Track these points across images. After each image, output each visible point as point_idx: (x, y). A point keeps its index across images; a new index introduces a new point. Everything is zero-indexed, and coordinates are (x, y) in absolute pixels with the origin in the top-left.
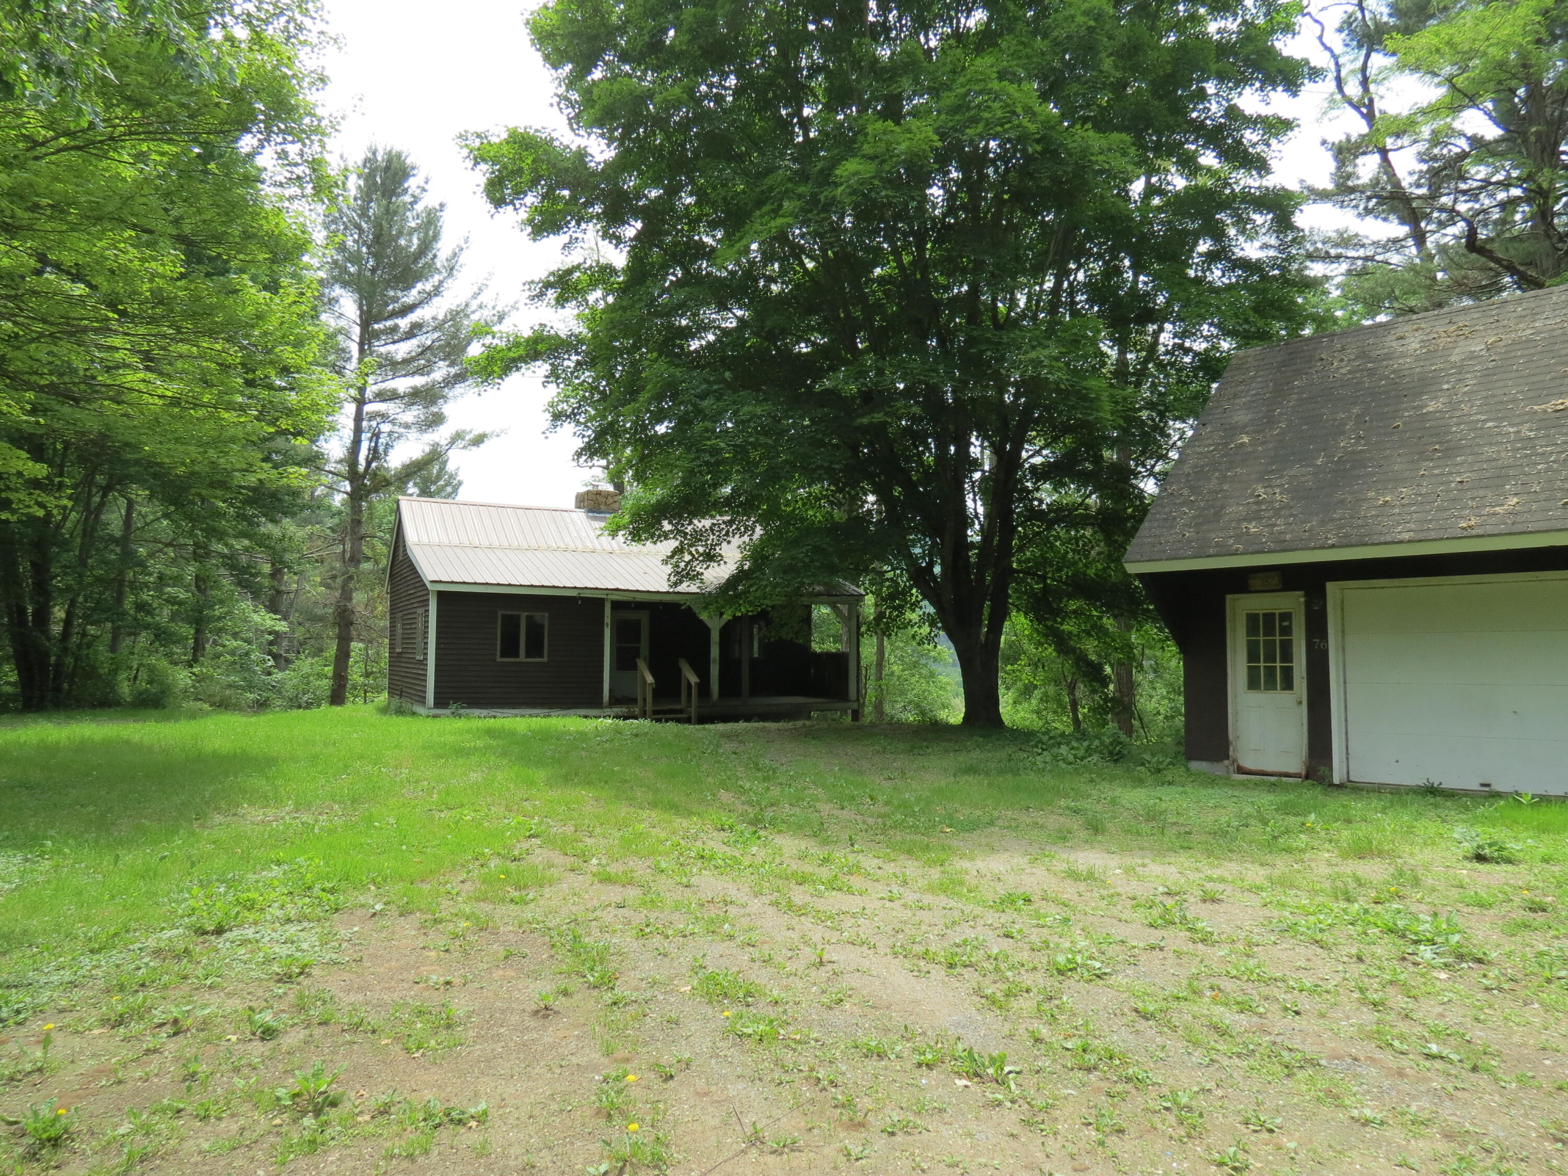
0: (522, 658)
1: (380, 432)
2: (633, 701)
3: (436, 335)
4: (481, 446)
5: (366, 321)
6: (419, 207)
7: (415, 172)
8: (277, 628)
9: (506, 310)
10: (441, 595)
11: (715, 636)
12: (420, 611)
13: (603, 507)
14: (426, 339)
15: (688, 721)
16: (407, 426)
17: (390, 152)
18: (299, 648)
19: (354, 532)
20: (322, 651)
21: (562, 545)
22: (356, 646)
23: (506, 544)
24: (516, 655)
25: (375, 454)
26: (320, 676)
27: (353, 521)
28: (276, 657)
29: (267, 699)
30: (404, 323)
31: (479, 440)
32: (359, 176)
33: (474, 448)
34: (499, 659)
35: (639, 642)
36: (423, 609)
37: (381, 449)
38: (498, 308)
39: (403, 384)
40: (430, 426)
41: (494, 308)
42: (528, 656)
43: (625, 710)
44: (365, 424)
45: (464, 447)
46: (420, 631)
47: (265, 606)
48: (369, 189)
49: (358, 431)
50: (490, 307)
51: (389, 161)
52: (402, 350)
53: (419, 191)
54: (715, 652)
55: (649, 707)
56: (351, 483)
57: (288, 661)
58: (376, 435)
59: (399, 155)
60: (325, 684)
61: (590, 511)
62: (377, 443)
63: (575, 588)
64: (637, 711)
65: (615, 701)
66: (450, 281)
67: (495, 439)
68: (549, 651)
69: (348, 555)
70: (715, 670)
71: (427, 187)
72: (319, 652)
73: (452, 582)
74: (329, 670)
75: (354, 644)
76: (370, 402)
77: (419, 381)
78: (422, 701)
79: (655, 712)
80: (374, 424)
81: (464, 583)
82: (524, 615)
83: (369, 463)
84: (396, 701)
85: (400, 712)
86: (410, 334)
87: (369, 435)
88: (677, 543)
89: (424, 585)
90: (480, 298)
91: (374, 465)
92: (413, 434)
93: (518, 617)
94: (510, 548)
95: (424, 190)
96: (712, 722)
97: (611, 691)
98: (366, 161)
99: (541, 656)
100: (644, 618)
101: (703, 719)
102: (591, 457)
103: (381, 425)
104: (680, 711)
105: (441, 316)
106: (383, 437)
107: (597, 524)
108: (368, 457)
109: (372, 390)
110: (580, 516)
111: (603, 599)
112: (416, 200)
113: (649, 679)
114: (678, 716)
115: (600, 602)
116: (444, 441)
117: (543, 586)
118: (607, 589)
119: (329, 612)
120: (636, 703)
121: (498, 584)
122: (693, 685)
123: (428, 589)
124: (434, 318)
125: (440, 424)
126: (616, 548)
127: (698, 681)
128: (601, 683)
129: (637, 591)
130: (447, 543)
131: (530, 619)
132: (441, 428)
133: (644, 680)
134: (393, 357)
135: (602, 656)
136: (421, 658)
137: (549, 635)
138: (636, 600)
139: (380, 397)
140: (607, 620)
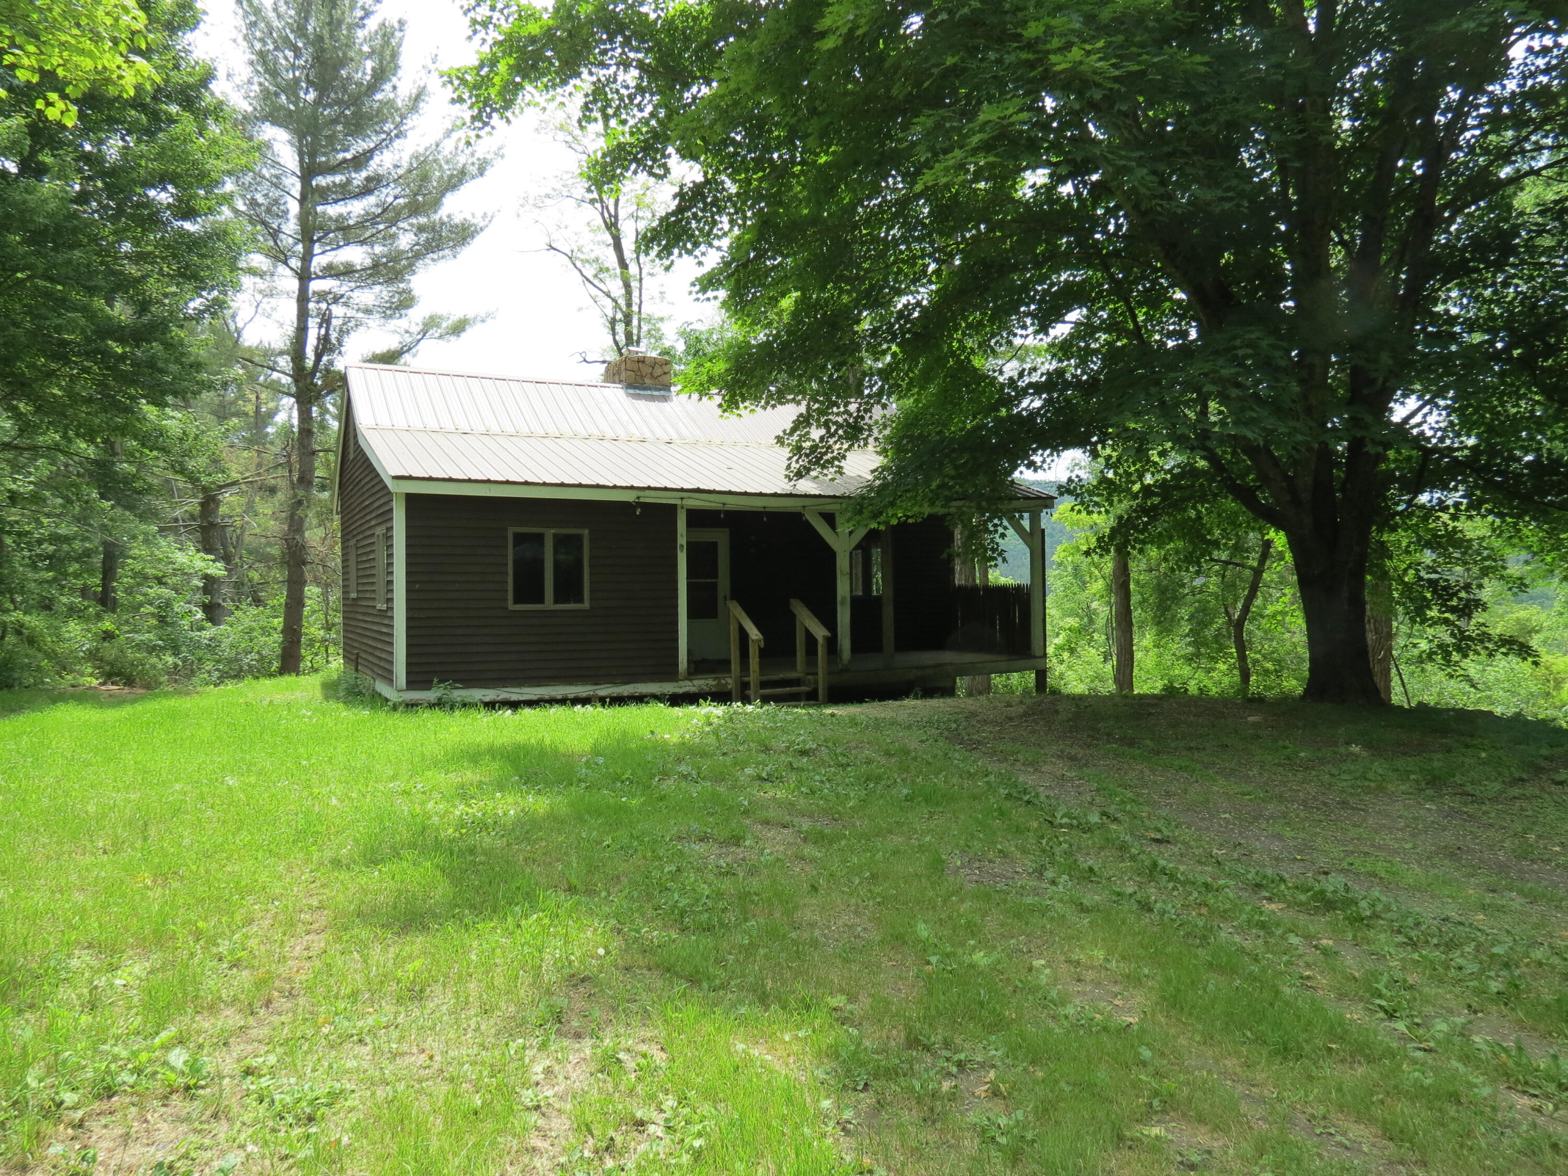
0: (549, 602)
1: (331, 316)
2: (722, 665)
3: (398, 191)
4: (463, 335)
5: (308, 173)
6: (372, 24)
8: (210, 572)
9: (489, 157)
10: (412, 500)
11: (843, 563)
12: (380, 531)
13: (648, 381)
14: (387, 194)
15: (811, 698)
16: (368, 311)
19: (302, 446)
20: (268, 599)
21: (596, 432)
22: (312, 591)
23: (511, 430)
24: (541, 600)
25: (325, 345)
26: (265, 631)
27: (301, 431)
28: (209, 607)
30: (359, 178)
31: (458, 328)
33: (453, 338)
34: (511, 606)
35: (716, 577)
36: (384, 529)
37: (334, 336)
39: (356, 255)
40: (397, 308)
42: (556, 601)
43: (712, 682)
44: (311, 305)
45: (441, 337)
46: (381, 563)
47: (195, 545)
49: (303, 315)
52: (356, 208)
54: (843, 589)
55: (754, 676)
56: (297, 382)
57: (226, 613)
58: (326, 320)
60: (273, 642)
61: (630, 386)
62: (327, 329)
63: (632, 488)
64: (730, 682)
65: (698, 667)
66: (415, 116)
67: (479, 326)
68: (592, 591)
69: (296, 477)
70: (844, 616)
72: (263, 600)
73: (431, 479)
74: (278, 622)
75: (308, 590)
76: (318, 277)
77: (380, 249)
78: (388, 676)
79: (764, 685)
80: (324, 306)
81: (450, 480)
82: (549, 534)
83: (318, 357)
84: (352, 673)
86: (366, 190)
87: (318, 320)
88: (803, 409)
89: (385, 485)
91: (325, 359)
92: (374, 321)
93: (540, 537)
94: (517, 435)
96: (860, 700)
97: (689, 652)
99: (581, 601)
100: (721, 538)
101: (839, 696)
102: (666, 251)
103: (333, 308)
104: (797, 682)
105: (405, 165)
106: (335, 322)
107: (642, 404)
108: (317, 348)
109: (319, 262)
110: (616, 393)
111: (673, 508)
112: (367, 14)
113: (754, 633)
114: (795, 689)
115: (669, 511)
116: (415, 329)
117: (580, 485)
118: (682, 490)
119: (275, 551)
120: (729, 671)
121: (507, 482)
122: (821, 641)
123: (390, 493)
124: (396, 166)
125: (408, 307)
126: (674, 436)
127: (828, 634)
128: (676, 640)
129: (730, 493)
130: (421, 427)
131: (559, 541)
132: (410, 312)
133: (743, 635)
134: (345, 219)
135: (676, 597)
136: (384, 607)
137: (591, 566)
138: (727, 508)
139: (330, 271)
140: (682, 540)
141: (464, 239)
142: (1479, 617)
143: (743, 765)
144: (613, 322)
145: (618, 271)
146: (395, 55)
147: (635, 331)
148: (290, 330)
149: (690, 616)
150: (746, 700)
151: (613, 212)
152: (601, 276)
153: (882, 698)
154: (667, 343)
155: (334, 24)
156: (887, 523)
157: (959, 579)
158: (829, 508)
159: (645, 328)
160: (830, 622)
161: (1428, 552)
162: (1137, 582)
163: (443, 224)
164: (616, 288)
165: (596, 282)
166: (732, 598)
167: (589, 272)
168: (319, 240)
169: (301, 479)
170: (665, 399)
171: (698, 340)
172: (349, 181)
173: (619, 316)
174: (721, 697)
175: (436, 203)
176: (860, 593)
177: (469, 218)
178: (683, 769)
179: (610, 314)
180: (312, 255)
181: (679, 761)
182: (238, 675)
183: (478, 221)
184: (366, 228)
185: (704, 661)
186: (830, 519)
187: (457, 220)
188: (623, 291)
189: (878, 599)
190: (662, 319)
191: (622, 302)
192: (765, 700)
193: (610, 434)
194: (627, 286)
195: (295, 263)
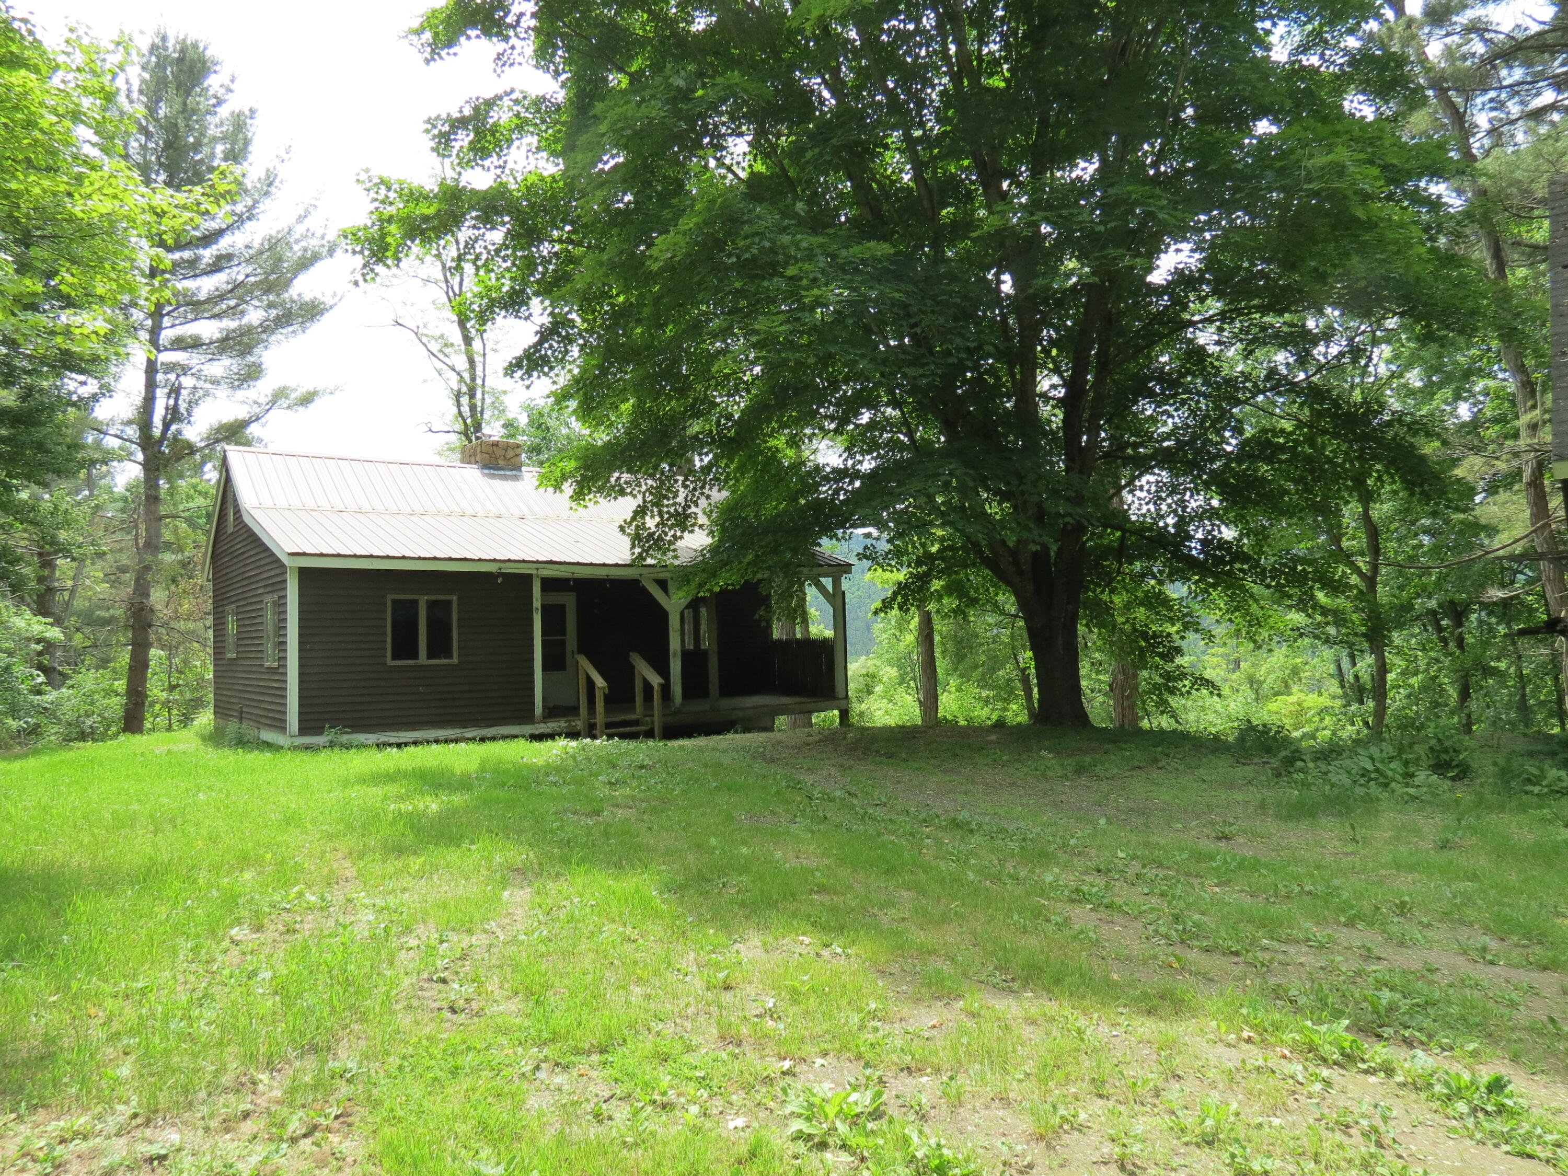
0: (423, 658)
1: (180, 387)
2: (573, 711)
3: (249, 269)
4: (312, 406)
6: (224, 112)
7: (217, 68)
8: (47, 635)
10: (305, 574)
11: (674, 622)
12: (269, 599)
13: (501, 462)
14: (239, 273)
15: (649, 735)
16: (215, 382)
17: (184, 40)
18: (75, 659)
19: (148, 511)
20: (108, 661)
21: (457, 509)
22: (155, 653)
23: (382, 509)
24: (414, 655)
25: (174, 415)
26: (109, 692)
27: (148, 497)
28: (45, 670)
29: (37, 726)
30: (207, 254)
31: (307, 400)
32: (144, 68)
33: (301, 409)
34: (390, 662)
35: (564, 633)
36: (275, 597)
37: (183, 406)
38: (327, 238)
39: (208, 329)
40: (245, 380)
41: (323, 238)
42: (430, 656)
43: (563, 724)
44: (160, 377)
45: (289, 407)
46: (270, 627)
47: (31, 609)
48: (157, 84)
49: (151, 385)
50: (318, 235)
51: (182, 51)
52: (206, 286)
53: (222, 91)
54: (675, 644)
55: (600, 718)
56: (144, 450)
57: (65, 677)
58: (175, 391)
59: (195, 46)
60: (116, 705)
61: (485, 466)
62: (176, 400)
63: (495, 560)
64: (579, 724)
65: (551, 712)
66: (268, 201)
68: (460, 649)
69: (141, 542)
70: (676, 666)
71: (232, 87)
72: (104, 663)
74: (121, 685)
75: (153, 652)
76: (166, 349)
77: (230, 324)
78: (280, 725)
79: (608, 725)
80: (172, 377)
81: (339, 555)
82: (423, 601)
83: (166, 425)
84: (233, 726)
85: (241, 742)
86: (216, 267)
87: (166, 390)
88: (639, 501)
89: (278, 560)
90: (308, 223)
91: (174, 427)
92: (222, 392)
93: (415, 603)
94: (387, 512)
95: (230, 90)
96: (690, 736)
98: (153, 48)
99: (451, 657)
100: (569, 601)
101: (670, 733)
102: (528, 374)
103: (182, 379)
104: (636, 723)
105: (256, 245)
106: (184, 392)
107: (497, 483)
108: (165, 417)
109: (166, 335)
110: (473, 473)
111: (530, 576)
112: (220, 102)
113: (600, 682)
114: (634, 729)
115: (526, 580)
116: (263, 400)
117: (450, 559)
118: (537, 562)
119: (118, 612)
120: (578, 715)
121: (388, 557)
122: (656, 687)
123: (284, 566)
124: (247, 247)
125: (257, 379)
126: (527, 512)
127: (662, 681)
128: (532, 689)
129: (578, 564)
130: (300, 506)
131: (432, 605)
132: (258, 383)
133: (590, 683)
134: (194, 294)
135: (532, 653)
136: (276, 664)
137: (459, 627)
138: (575, 576)
139: (179, 344)
140: (537, 604)
141: (313, 316)
142: (1179, 660)
143: (597, 775)
144: (458, 395)
145: (463, 347)
146: (247, 142)
147: (479, 404)
148: (138, 399)
149: (545, 668)
150: (594, 737)
151: (457, 291)
152: (446, 350)
153: (707, 734)
154: (510, 416)
155: (187, 112)
156: (710, 590)
157: (776, 634)
158: (662, 576)
159: (488, 401)
160: (664, 671)
161: (1142, 609)
162: (941, 633)
163: (293, 301)
164: (461, 363)
165: (441, 356)
166: (579, 652)
167: (435, 347)
168: (168, 314)
169: (148, 544)
170: (516, 478)
171: (541, 415)
172: (198, 259)
173: (464, 389)
174: (573, 735)
175: (288, 283)
176: (690, 646)
177: (319, 296)
178: (551, 778)
179: (456, 387)
180: (161, 328)
181: (547, 775)
182: (83, 736)
183: (329, 301)
184: (216, 304)
185: (555, 707)
186: (662, 584)
187: (307, 297)
188: (467, 366)
189: (705, 652)
190: (505, 392)
191: (466, 376)
192: (610, 737)
193: (470, 511)
194: (471, 362)
195: (144, 335)
